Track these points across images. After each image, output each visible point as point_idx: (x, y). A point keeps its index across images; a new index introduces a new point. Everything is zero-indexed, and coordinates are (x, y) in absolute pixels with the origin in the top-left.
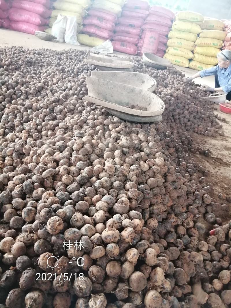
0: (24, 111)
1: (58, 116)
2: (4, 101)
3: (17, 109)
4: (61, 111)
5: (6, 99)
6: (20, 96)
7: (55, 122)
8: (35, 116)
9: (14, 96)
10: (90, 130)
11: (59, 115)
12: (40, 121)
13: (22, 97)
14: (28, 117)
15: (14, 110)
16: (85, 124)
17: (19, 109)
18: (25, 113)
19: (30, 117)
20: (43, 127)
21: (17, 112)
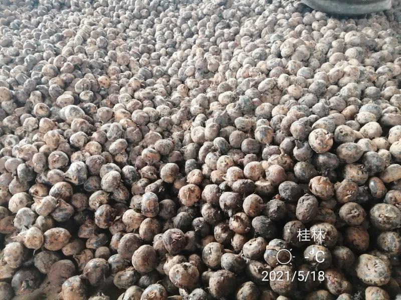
0: (181, 24)
1: (232, 23)
2: (150, 15)
3: (172, 22)
4: (233, 15)
5: (152, 13)
6: (168, 7)
7: (232, 30)
8: (201, 26)
9: (160, 8)
10: (289, 32)
11: (233, 20)
12: (210, 32)
13: (171, 8)
14: (190, 30)
15: (168, 23)
16: (276, 26)
17: (174, 22)
18: (184, 26)
19: (193, 29)
20: (217, 39)
21: (173, 26)
